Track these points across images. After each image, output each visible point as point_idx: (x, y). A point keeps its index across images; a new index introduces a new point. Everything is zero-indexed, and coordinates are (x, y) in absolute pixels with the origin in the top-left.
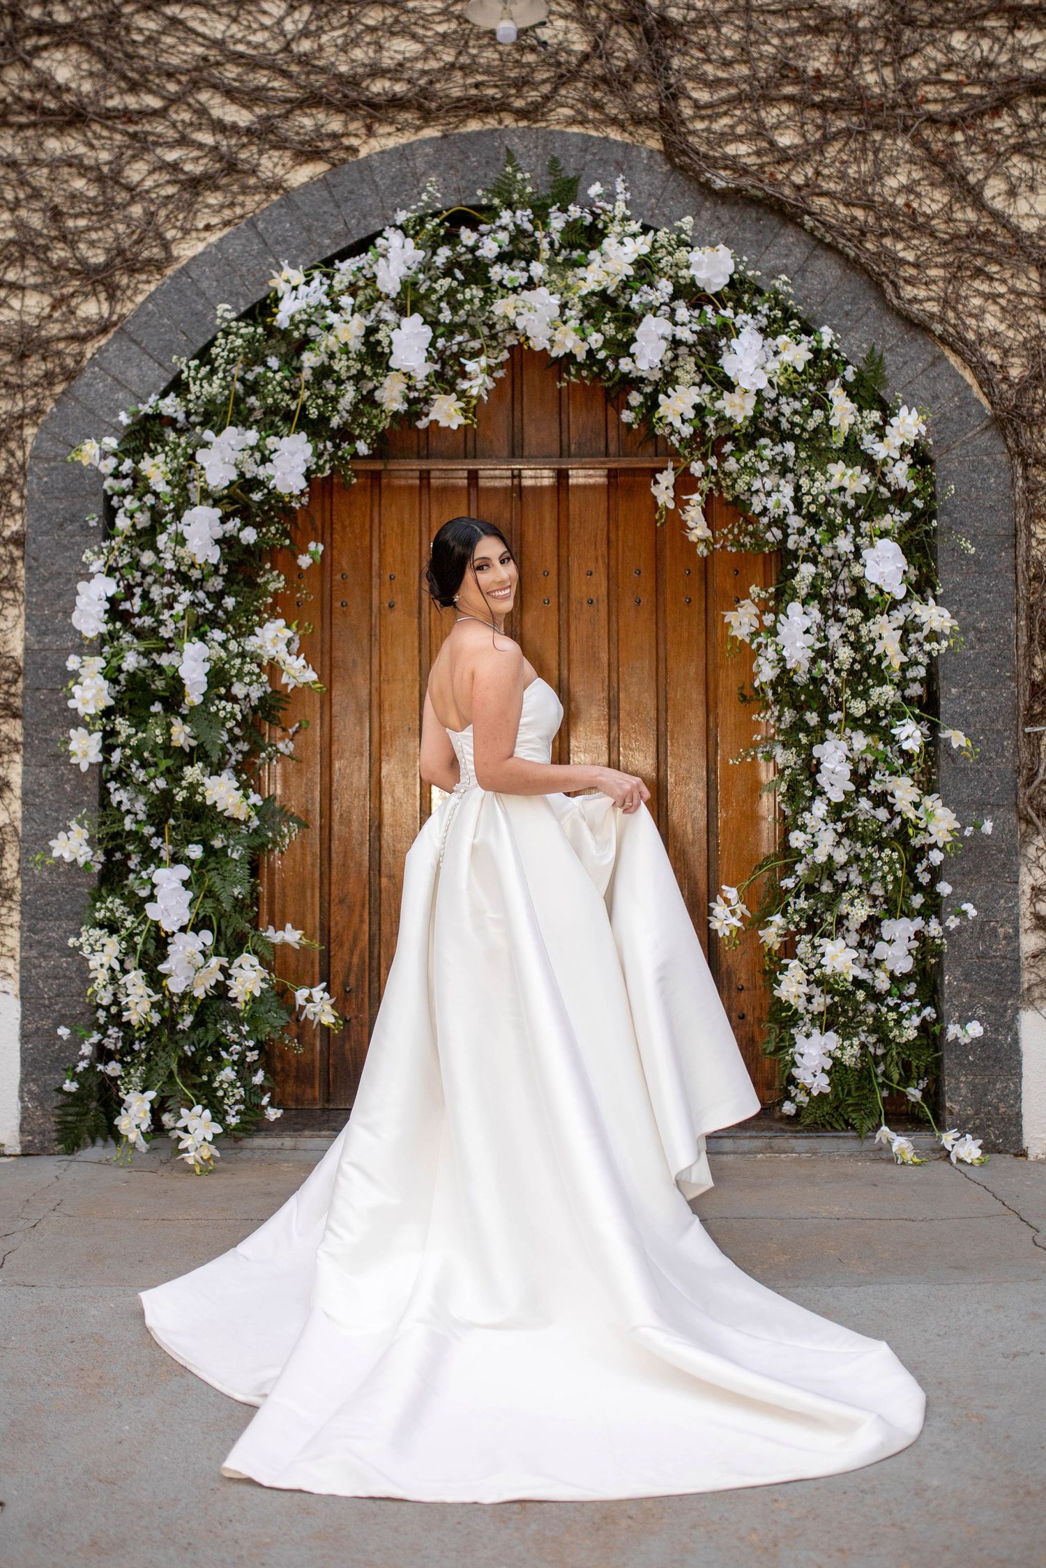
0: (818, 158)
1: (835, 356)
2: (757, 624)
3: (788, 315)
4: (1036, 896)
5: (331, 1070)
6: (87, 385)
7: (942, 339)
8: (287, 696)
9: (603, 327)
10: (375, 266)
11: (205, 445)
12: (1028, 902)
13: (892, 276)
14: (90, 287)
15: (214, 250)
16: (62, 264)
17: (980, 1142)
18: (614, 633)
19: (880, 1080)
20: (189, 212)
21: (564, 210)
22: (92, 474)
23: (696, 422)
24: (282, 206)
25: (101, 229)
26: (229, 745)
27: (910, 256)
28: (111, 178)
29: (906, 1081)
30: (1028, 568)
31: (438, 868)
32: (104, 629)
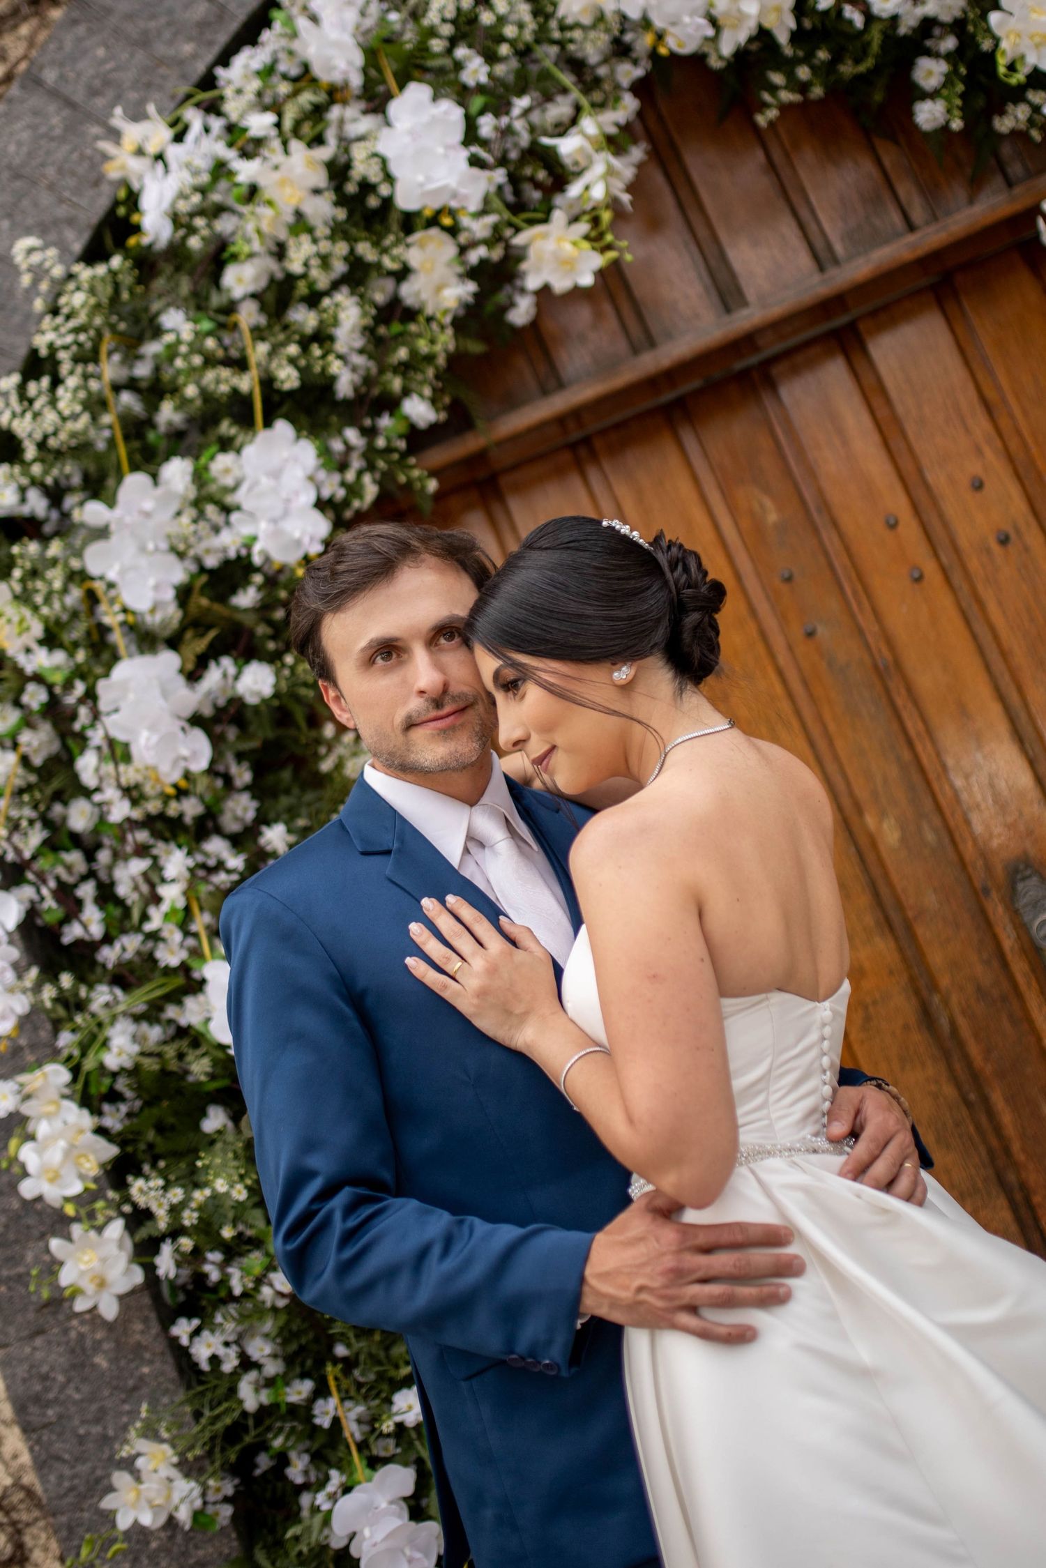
10: (296, 45)
11: (98, 534)
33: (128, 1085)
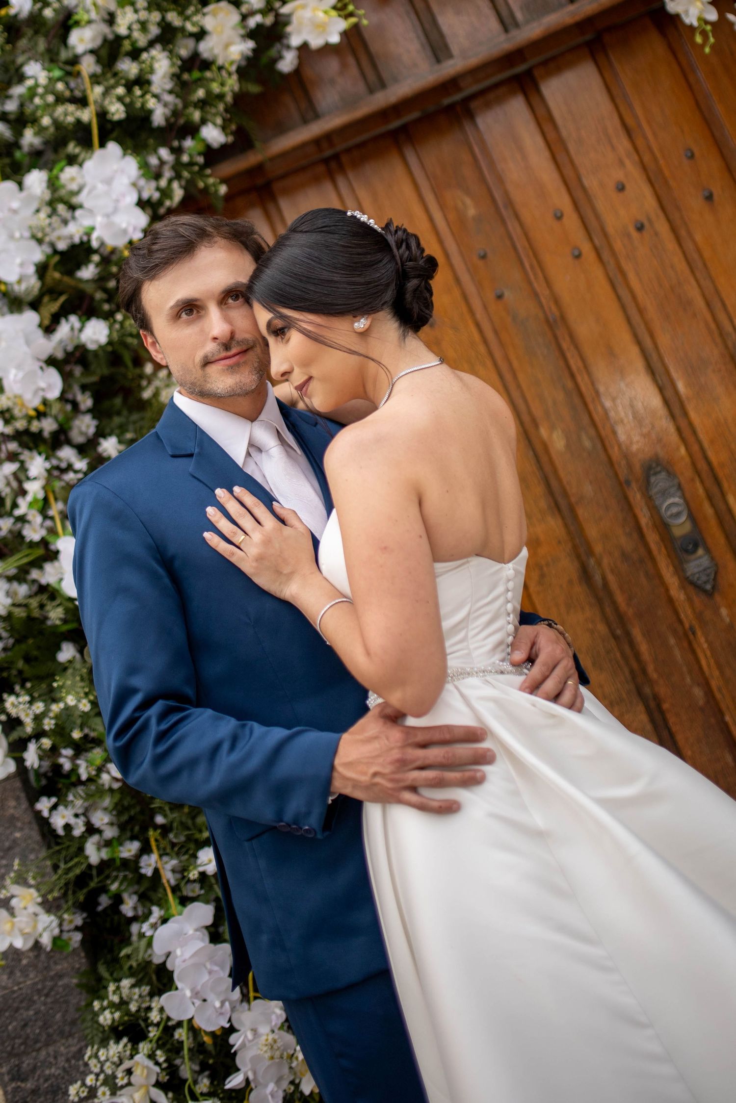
33: (4, 628)
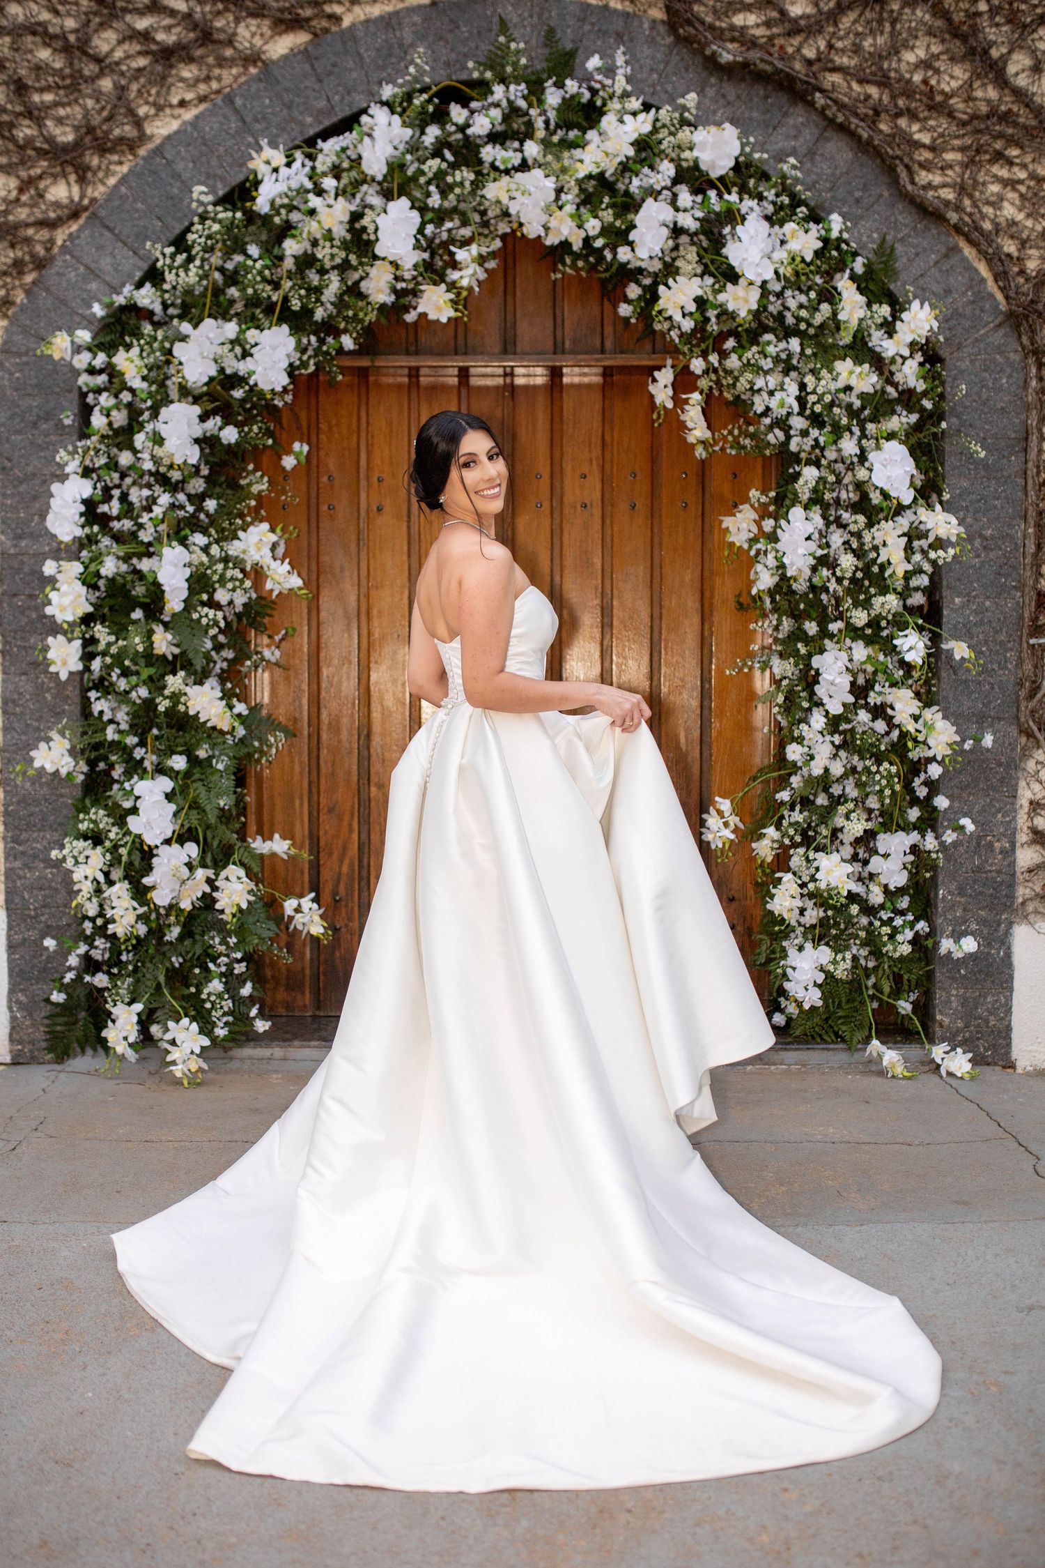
0: (831, 29)
1: (844, 246)
2: (755, 530)
3: (796, 202)
4: (1034, 810)
5: (322, 978)
6: (58, 274)
7: (957, 229)
8: (273, 602)
9: (600, 213)
10: (359, 146)
11: (184, 338)
12: (1025, 817)
13: (906, 160)
14: (58, 169)
15: (189, 129)
16: (29, 142)
17: (970, 1055)
18: (608, 539)
19: (871, 992)
20: (162, 86)
21: (560, 85)
22: (65, 370)
23: (698, 316)
24: (260, 80)
25: (69, 104)
26: (213, 653)
27: (925, 138)
28: (78, 48)
29: (897, 993)
30: (1038, 473)
31: (425, 788)
32: (79, 532)
33: (105, 584)
